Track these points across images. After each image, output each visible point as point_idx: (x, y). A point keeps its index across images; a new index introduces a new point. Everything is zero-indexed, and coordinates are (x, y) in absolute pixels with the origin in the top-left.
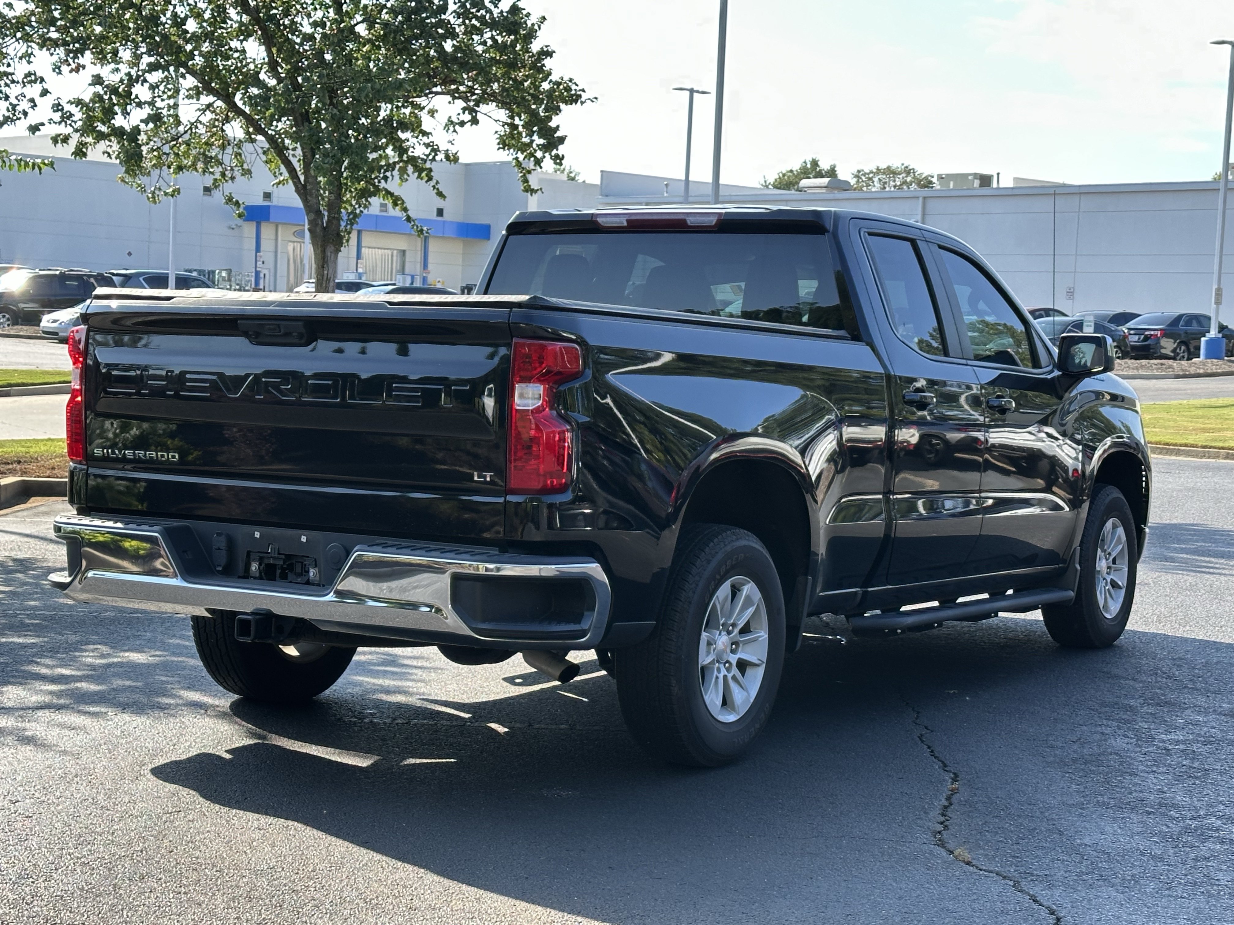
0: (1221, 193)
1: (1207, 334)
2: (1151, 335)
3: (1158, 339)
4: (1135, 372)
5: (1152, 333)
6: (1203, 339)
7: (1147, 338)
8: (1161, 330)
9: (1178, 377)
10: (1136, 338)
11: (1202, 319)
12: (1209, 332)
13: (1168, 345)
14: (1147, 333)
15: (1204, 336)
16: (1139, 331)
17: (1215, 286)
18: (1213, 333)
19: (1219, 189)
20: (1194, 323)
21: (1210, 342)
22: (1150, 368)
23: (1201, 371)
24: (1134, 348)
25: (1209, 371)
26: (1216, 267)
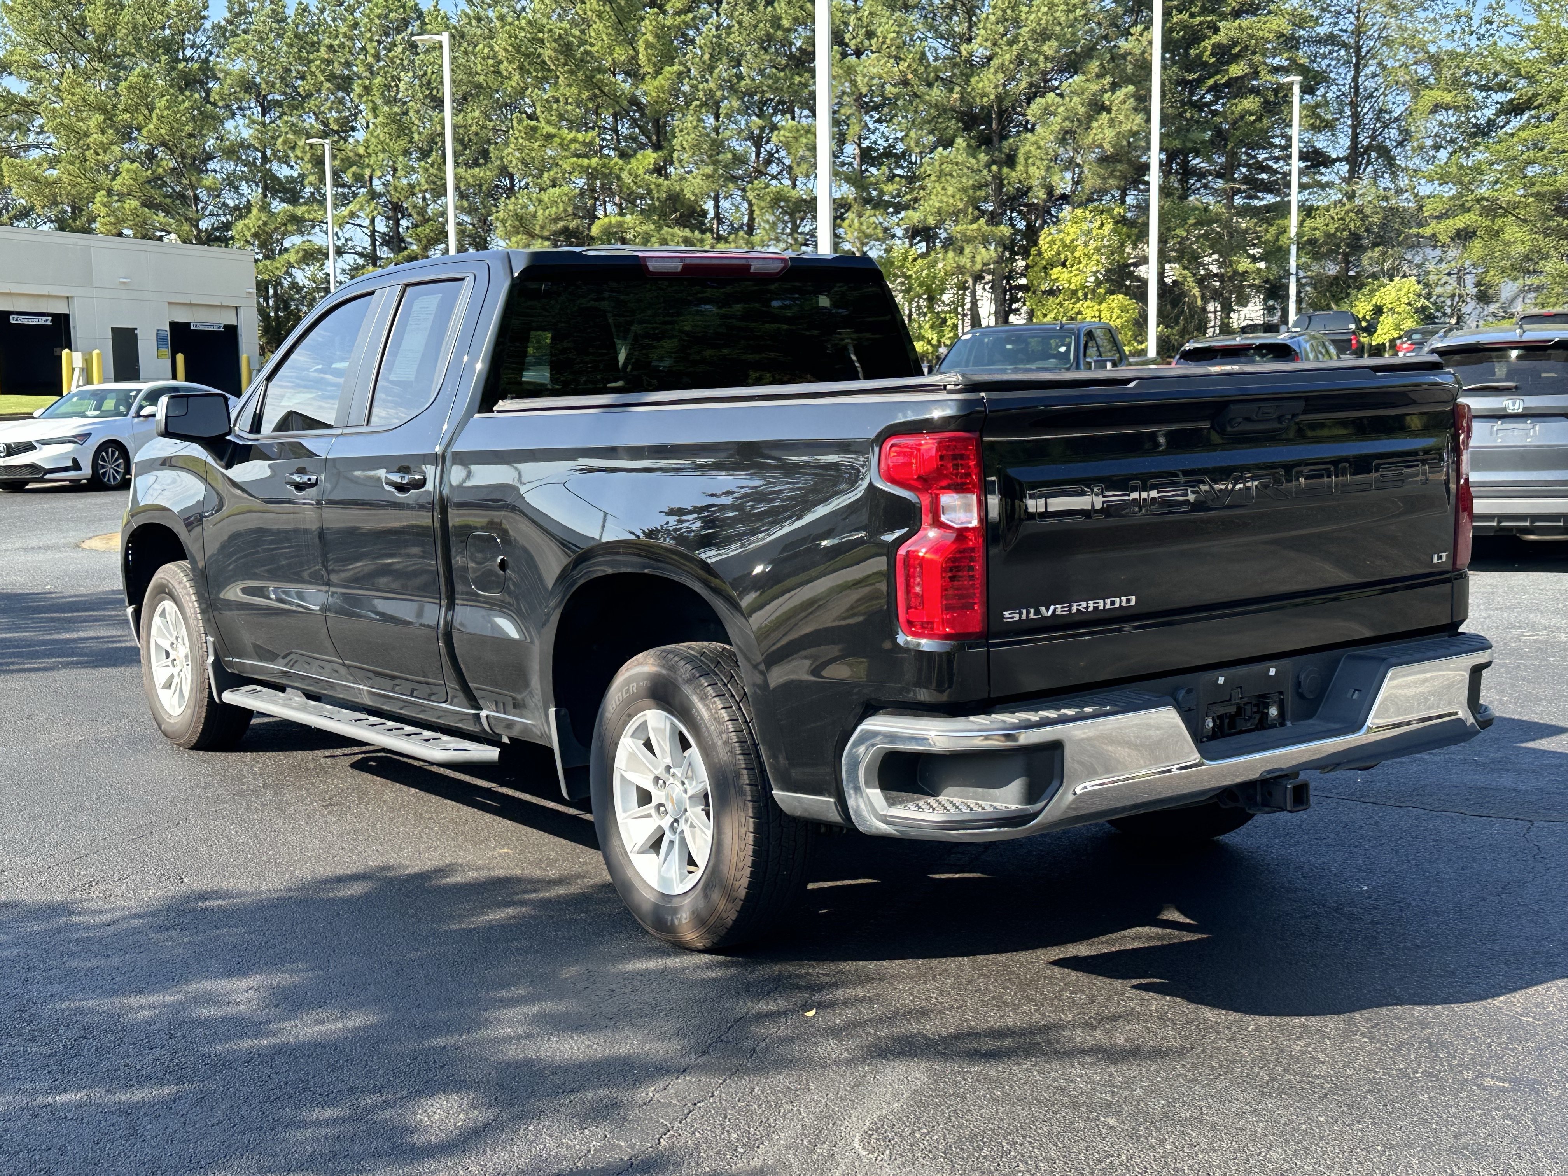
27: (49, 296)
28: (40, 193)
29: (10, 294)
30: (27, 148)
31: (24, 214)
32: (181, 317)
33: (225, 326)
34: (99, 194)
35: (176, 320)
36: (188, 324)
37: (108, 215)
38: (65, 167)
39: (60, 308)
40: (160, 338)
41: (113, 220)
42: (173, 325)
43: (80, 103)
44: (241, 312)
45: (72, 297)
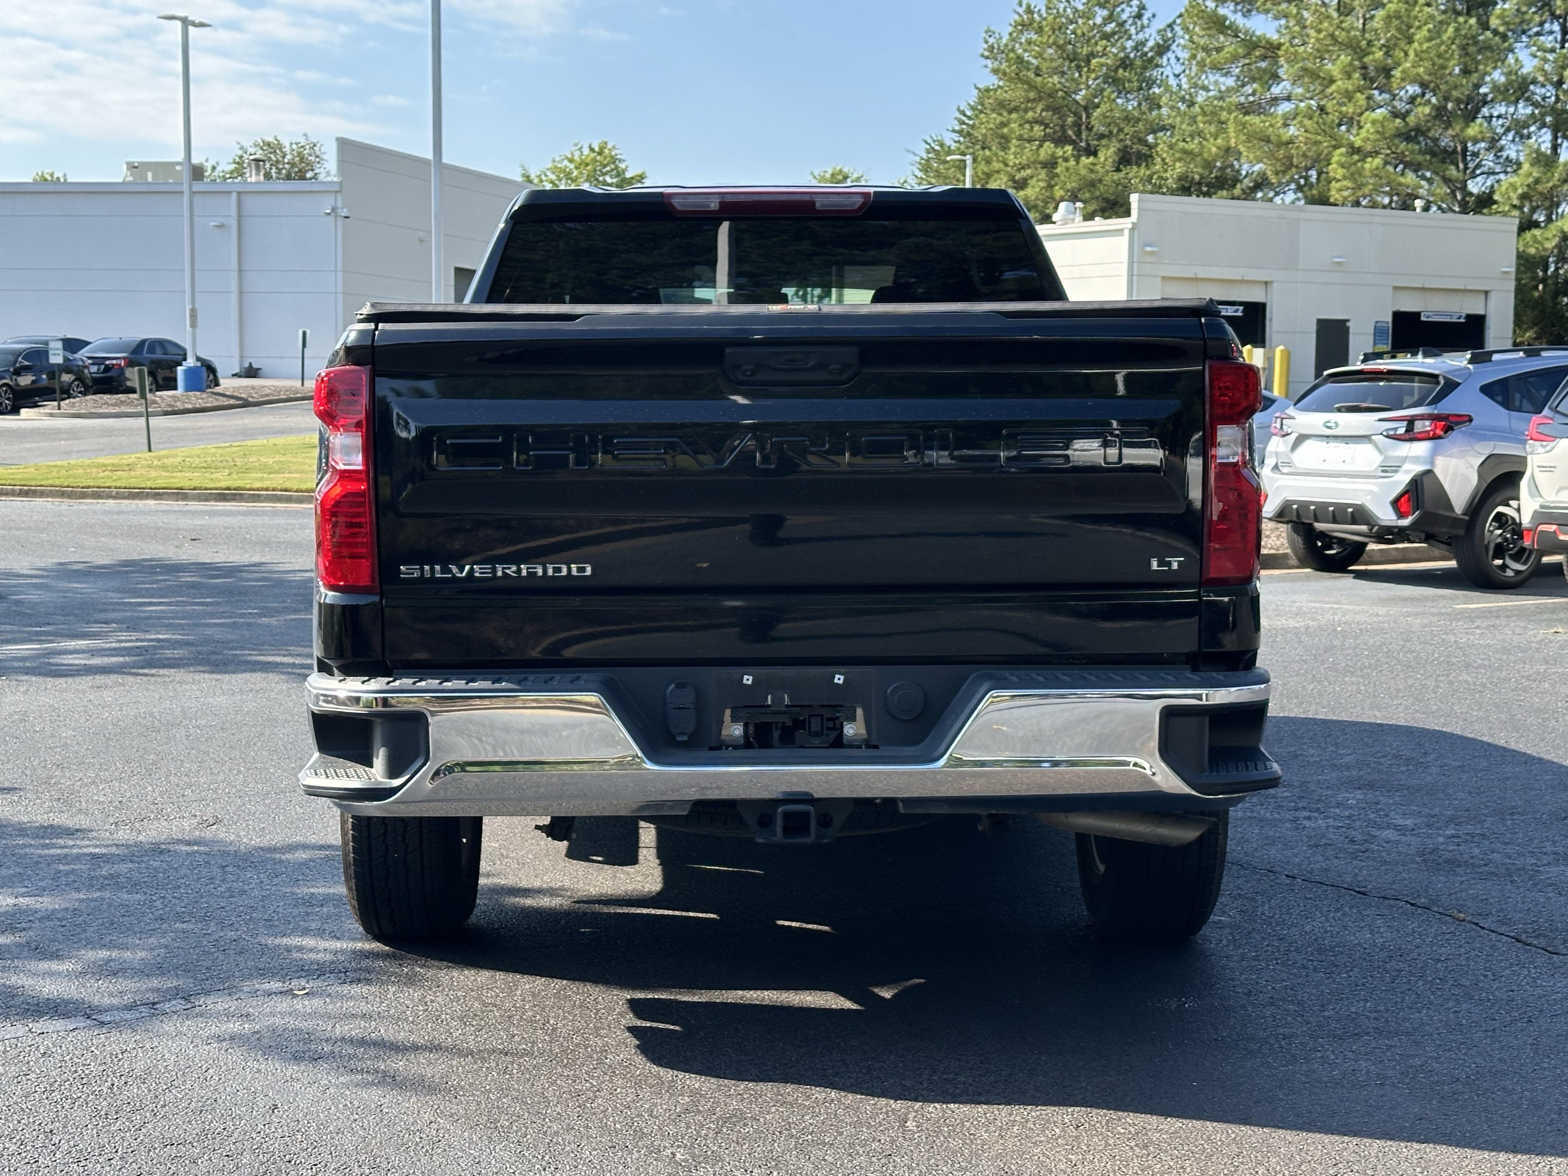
0: (186, 198)
1: (184, 363)
2: (113, 365)
3: (121, 370)
4: (117, 410)
5: (114, 362)
6: (179, 368)
7: (108, 369)
8: (124, 358)
9: (166, 413)
10: (94, 369)
11: (167, 345)
12: (185, 359)
13: (133, 375)
14: (107, 362)
15: (181, 365)
16: (97, 361)
17: (188, 307)
18: (190, 362)
19: (182, 192)
20: (158, 349)
21: (189, 372)
22: (130, 403)
23: (190, 406)
24: (96, 381)
25: (198, 406)
26: (188, 285)
27: (1242, 281)
28: (1271, 155)
29: (1196, 280)
30: (1275, 101)
31: (1261, 184)
32: (1409, 305)
33: (1469, 317)
34: (1338, 151)
35: (1402, 309)
36: (1418, 314)
37: (1345, 178)
38: (1301, 122)
39: (1254, 296)
40: (1379, 332)
41: (1350, 185)
42: (1398, 316)
43: (1328, 41)
44: (1492, 296)
45: (1272, 282)
